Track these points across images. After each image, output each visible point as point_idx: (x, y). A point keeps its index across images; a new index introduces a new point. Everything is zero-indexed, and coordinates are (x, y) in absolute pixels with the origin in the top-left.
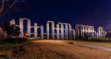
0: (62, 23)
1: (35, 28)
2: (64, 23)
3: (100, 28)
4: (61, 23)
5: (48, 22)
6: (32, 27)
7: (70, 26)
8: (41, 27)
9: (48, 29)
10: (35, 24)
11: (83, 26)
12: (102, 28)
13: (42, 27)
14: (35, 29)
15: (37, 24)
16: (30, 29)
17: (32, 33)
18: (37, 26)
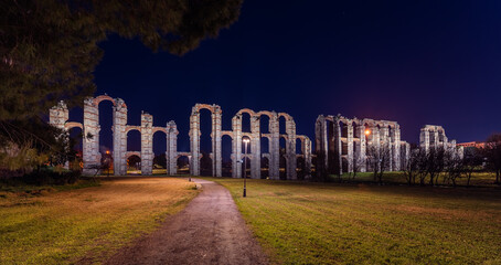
0: (256, 111)
1: (143, 131)
2: (261, 113)
3: (429, 127)
4: (251, 112)
5: (197, 107)
6: (133, 128)
7: (290, 125)
8: (166, 130)
9: (195, 134)
10: (143, 117)
11: (350, 122)
12: (439, 128)
13: (171, 130)
14: (143, 138)
15: (150, 119)
16: (124, 136)
17: (131, 153)
18: (151, 124)
